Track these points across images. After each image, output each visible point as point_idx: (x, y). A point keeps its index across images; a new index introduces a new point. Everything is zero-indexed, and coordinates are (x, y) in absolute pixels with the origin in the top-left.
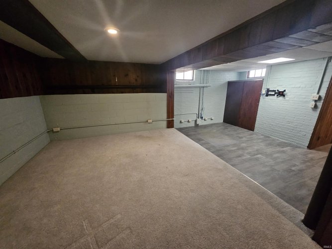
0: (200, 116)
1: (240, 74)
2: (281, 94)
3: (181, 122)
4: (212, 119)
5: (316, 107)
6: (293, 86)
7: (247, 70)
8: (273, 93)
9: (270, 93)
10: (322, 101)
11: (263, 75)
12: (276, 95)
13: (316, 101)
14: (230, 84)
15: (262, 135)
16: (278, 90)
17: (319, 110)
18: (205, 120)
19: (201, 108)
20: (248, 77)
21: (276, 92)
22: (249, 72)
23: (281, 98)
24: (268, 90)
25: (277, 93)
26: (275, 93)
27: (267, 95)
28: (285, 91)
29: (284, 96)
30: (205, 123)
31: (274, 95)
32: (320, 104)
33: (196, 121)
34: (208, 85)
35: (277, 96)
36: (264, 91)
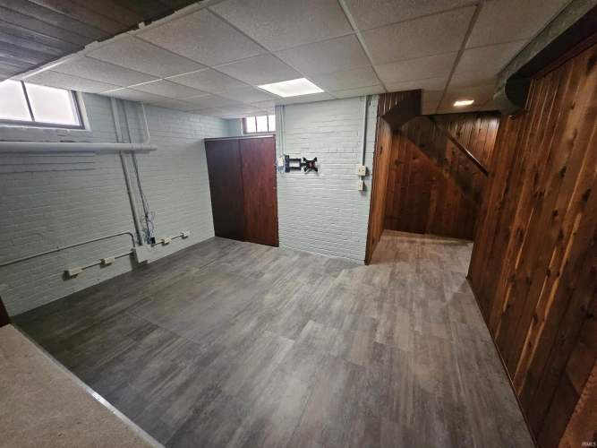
0: (143, 238)
1: (228, 123)
2: (310, 166)
3: (66, 276)
4: (183, 238)
5: (365, 188)
6: (326, 150)
7: (241, 117)
8: (297, 165)
9: (292, 165)
10: (371, 177)
11: (273, 128)
12: (303, 169)
13: (363, 178)
14: (210, 144)
15: (296, 252)
16: (304, 159)
17: (369, 193)
18: (163, 244)
19: (140, 214)
20: (245, 132)
21: (302, 162)
22: (244, 120)
23: (312, 174)
24: (288, 160)
25: (304, 164)
26: (301, 165)
27: (288, 170)
28: (316, 159)
29: (316, 170)
30: (165, 252)
31: (299, 169)
32: (369, 183)
33: (133, 255)
34: (145, 146)
35: (305, 170)
36: (280, 162)
